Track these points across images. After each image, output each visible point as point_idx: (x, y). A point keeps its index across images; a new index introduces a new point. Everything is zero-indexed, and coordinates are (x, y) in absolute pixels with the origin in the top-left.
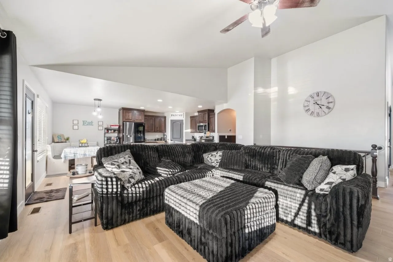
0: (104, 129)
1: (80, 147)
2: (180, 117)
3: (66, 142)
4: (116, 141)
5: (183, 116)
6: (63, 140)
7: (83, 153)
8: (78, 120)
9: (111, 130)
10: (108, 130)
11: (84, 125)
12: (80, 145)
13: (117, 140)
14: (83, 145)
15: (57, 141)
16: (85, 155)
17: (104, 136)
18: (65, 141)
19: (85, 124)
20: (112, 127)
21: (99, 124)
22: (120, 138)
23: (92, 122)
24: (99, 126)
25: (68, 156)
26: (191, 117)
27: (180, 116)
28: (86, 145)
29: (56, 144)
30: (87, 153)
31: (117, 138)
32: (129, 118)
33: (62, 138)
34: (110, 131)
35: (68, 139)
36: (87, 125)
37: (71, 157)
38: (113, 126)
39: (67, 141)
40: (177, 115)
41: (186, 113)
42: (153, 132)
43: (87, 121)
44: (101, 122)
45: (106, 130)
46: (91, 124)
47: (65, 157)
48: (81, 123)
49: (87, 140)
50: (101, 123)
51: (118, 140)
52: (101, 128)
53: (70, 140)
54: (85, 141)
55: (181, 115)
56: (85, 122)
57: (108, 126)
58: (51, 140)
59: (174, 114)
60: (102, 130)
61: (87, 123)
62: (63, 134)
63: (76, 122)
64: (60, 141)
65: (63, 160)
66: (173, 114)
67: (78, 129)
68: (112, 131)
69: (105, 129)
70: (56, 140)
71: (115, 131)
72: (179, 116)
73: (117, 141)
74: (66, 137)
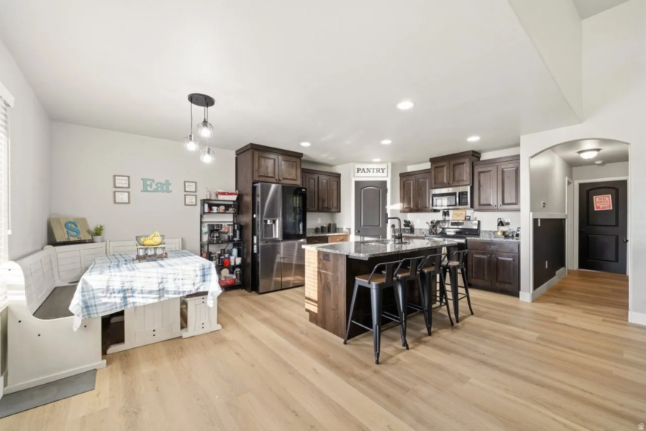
0: (199, 203)
1: (140, 258)
2: (378, 175)
3: (92, 241)
4: (231, 234)
5: (385, 171)
6: (85, 236)
7: (155, 287)
8: (129, 177)
9: (218, 205)
10: (209, 204)
11: (145, 190)
12: (141, 253)
13: (234, 231)
14: (150, 253)
15: (64, 239)
16: (161, 291)
17: (201, 222)
18: (89, 237)
19: (149, 188)
20: (221, 197)
21: (187, 189)
22: (241, 228)
23: (168, 183)
24: (187, 193)
25: (97, 302)
26: (402, 175)
27: (378, 170)
28: (159, 252)
29: (58, 248)
30: (170, 286)
31: (236, 228)
32: (268, 173)
33: (79, 228)
34: (215, 209)
35: (98, 232)
36: (155, 191)
37: (110, 304)
38: (223, 194)
39: (97, 238)
40: (372, 171)
41: (393, 165)
42: (315, 211)
43: (153, 181)
44: (191, 184)
45: (206, 206)
46: (165, 187)
47: (87, 307)
48: (137, 186)
49: (163, 236)
50: (191, 187)
51: (238, 232)
52: (190, 200)
53: (106, 233)
54: (158, 240)
55: (381, 171)
56: (149, 183)
57: (210, 195)
58: (43, 235)
59: (366, 166)
60: (196, 205)
61: (154, 186)
62: (81, 216)
63: (122, 182)
64: (72, 239)
65: (76, 321)
66: (361, 166)
67: (129, 203)
68: (222, 208)
69: (204, 202)
70: (60, 236)
71: (227, 207)
72: (375, 171)
73: (234, 236)
74: (92, 227)
